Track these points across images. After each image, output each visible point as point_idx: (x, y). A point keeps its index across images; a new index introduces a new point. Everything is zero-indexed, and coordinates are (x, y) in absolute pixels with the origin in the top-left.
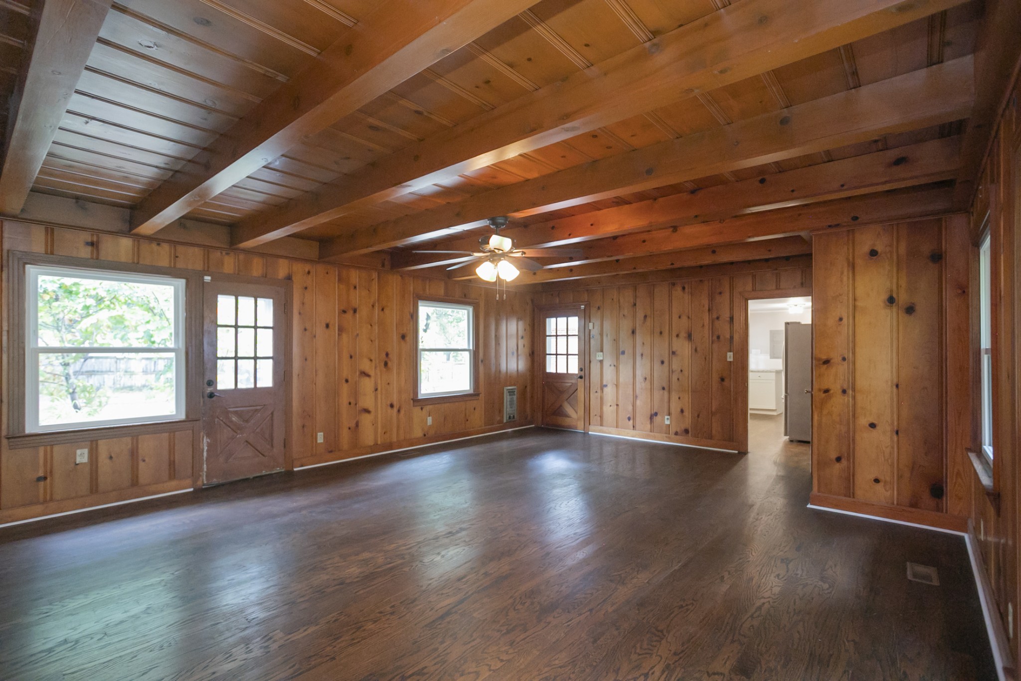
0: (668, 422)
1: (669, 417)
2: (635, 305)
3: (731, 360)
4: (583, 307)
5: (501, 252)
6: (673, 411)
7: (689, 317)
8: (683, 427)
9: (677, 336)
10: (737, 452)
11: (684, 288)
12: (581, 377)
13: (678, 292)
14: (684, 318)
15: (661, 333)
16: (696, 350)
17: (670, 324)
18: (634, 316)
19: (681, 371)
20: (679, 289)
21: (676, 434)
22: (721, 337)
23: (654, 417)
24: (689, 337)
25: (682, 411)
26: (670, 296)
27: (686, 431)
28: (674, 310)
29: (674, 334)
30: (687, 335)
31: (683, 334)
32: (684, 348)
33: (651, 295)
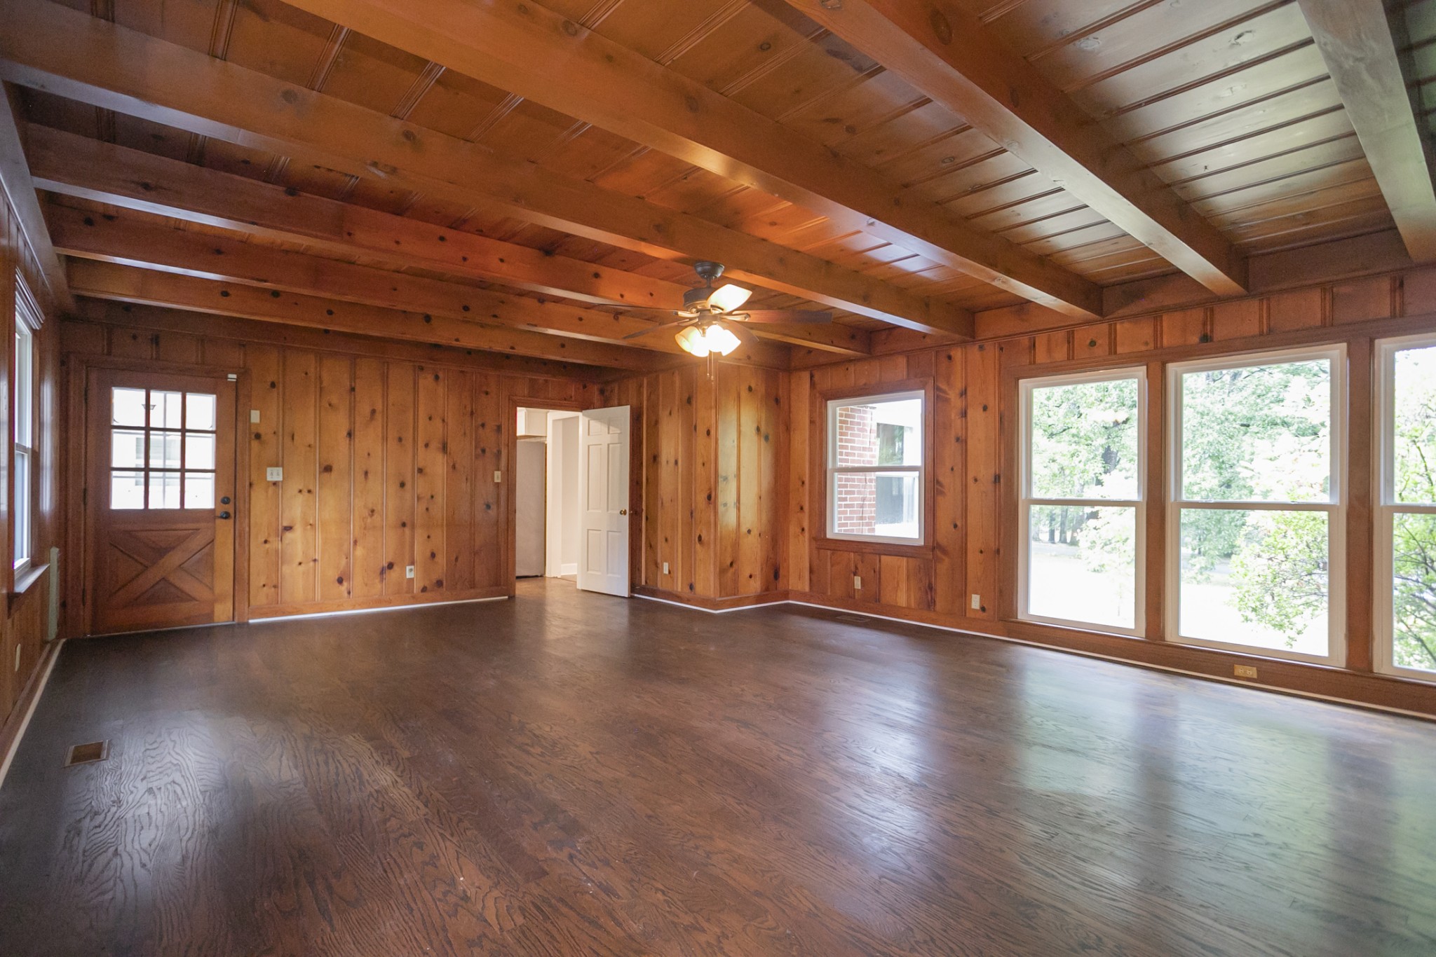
0: (409, 575)
1: (412, 567)
2: (353, 389)
3: (499, 481)
4: (232, 377)
5: (718, 311)
6: (417, 557)
7: (443, 421)
8: (435, 577)
9: (427, 445)
10: (507, 597)
11: (437, 378)
12: (226, 516)
13: (426, 381)
14: (438, 423)
15: (400, 440)
16: (454, 467)
17: (415, 428)
18: (352, 410)
19: (432, 497)
20: (430, 378)
21: (424, 590)
22: (487, 450)
23: (387, 571)
24: (444, 448)
25: (433, 555)
26: (415, 383)
27: (439, 583)
28: (422, 409)
29: (421, 444)
30: (440, 446)
31: (435, 445)
32: (438, 465)
33: (385, 379)
